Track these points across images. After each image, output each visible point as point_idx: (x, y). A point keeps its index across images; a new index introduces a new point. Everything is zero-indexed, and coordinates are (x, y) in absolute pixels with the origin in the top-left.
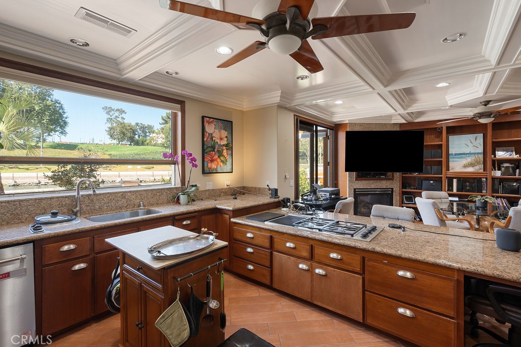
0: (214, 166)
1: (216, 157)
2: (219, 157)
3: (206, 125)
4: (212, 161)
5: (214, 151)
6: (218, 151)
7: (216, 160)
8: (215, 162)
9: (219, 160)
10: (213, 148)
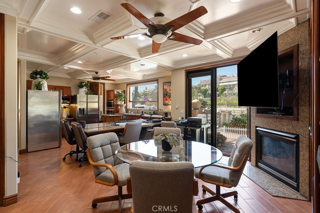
0: (167, 102)
1: (168, 98)
2: (169, 98)
3: (164, 86)
4: (166, 100)
5: (167, 96)
6: (169, 96)
7: (168, 99)
8: (168, 100)
9: (169, 100)
10: (167, 94)
